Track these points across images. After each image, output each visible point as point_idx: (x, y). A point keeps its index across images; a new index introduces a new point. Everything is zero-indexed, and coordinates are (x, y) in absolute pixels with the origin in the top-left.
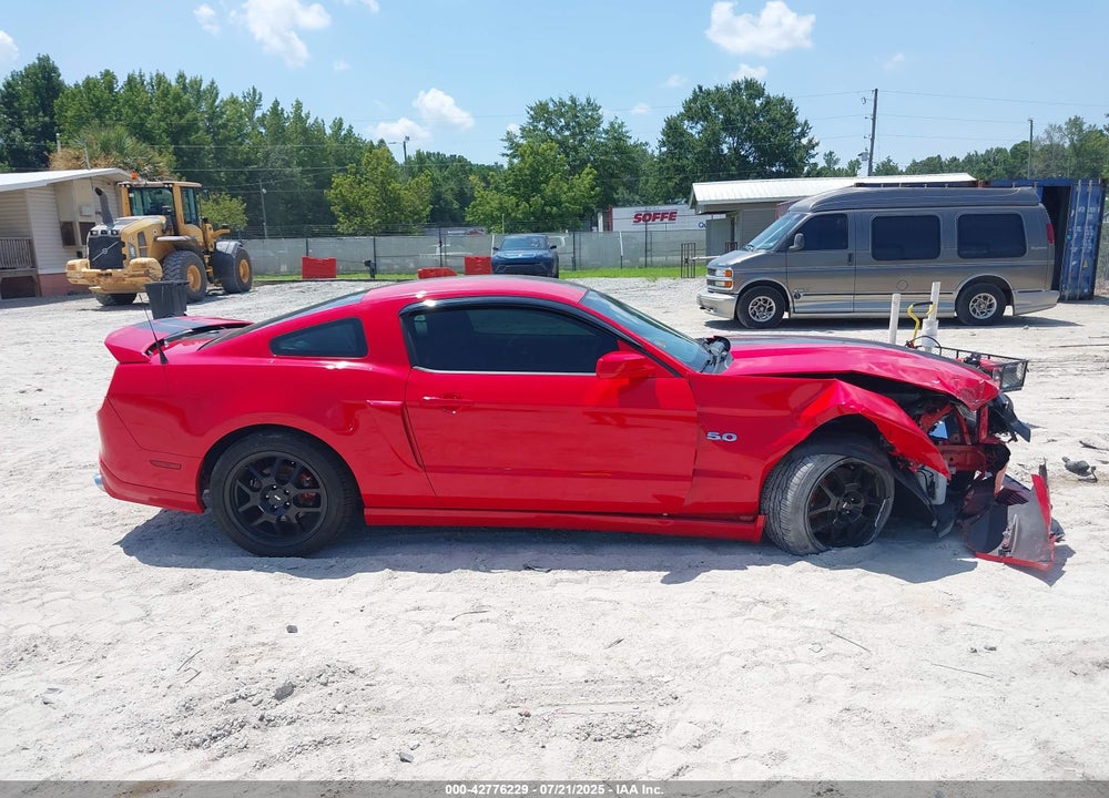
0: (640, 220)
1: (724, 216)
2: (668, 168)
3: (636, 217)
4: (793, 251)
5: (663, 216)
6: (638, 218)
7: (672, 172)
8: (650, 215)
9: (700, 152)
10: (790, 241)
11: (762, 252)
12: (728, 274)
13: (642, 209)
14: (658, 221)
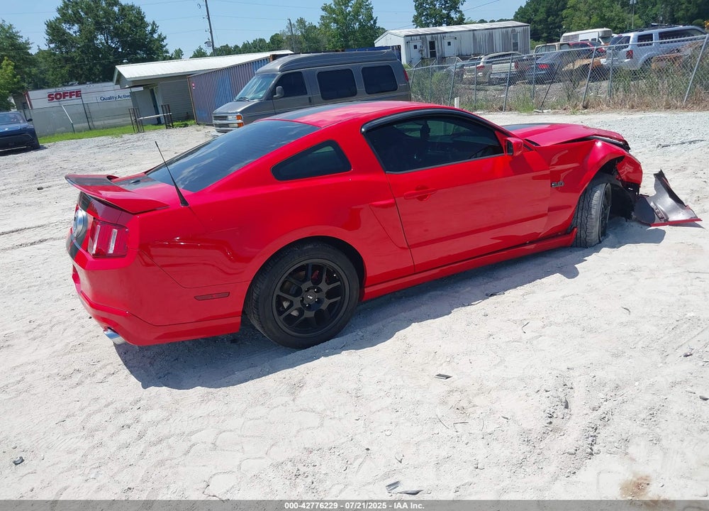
0: (53, 98)
1: (141, 89)
2: (60, 60)
3: (49, 96)
4: (276, 98)
5: (71, 94)
6: (51, 97)
7: (63, 62)
8: (60, 94)
9: (84, 46)
10: (273, 91)
11: (256, 101)
12: (239, 117)
13: (52, 90)
14: (67, 98)
